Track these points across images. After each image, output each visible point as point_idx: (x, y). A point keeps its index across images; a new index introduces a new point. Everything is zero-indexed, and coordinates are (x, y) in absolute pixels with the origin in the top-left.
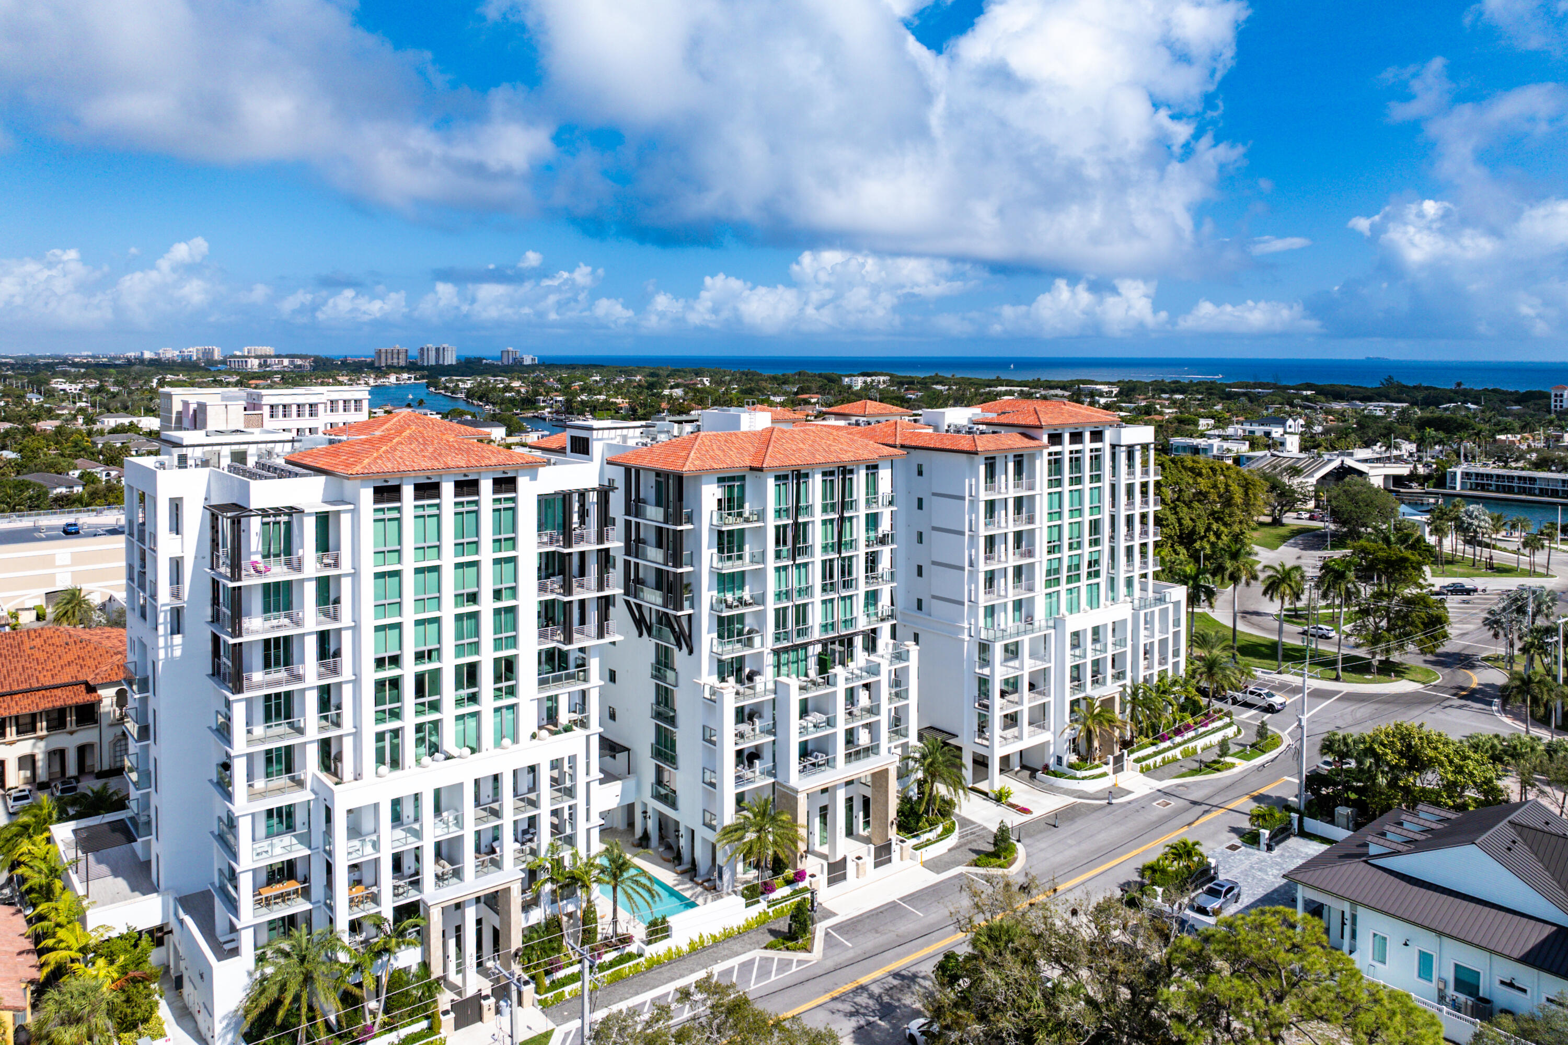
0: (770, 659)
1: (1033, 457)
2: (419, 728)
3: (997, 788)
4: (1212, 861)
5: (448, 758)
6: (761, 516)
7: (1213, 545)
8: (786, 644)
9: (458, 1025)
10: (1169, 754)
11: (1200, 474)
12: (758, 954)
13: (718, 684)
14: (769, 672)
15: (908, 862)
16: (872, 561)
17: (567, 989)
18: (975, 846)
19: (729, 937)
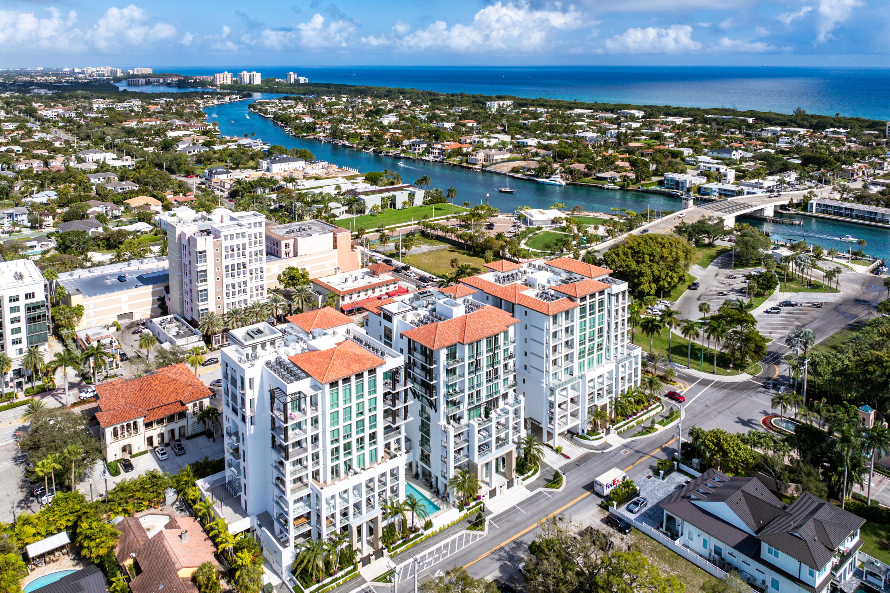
0: (466, 413)
1: (573, 309)
2: (345, 462)
3: (556, 446)
4: (638, 488)
5: (356, 473)
6: (463, 360)
7: (669, 283)
8: (473, 406)
9: (363, 566)
10: (630, 424)
11: (664, 246)
12: (464, 532)
13: (447, 425)
14: (466, 417)
15: (520, 485)
16: (506, 366)
17: (398, 550)
18: (546, 477)
19: (454, 524)
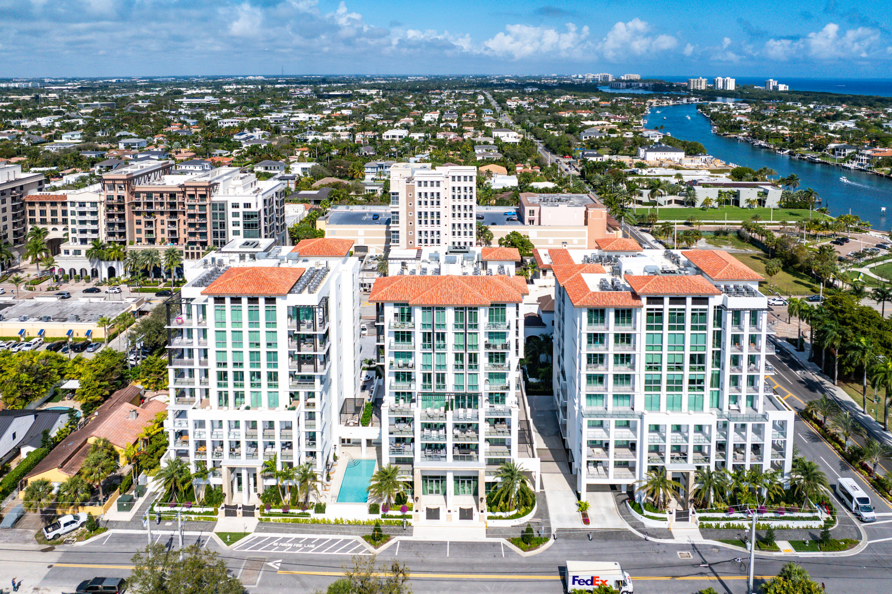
0: (419, 397)
1: (632, 311)
2: (235, 393)
3: (582, 500)
8: (430, 391)
9: (226, 515)
10: (738, 523)
12: (357, 538)
14: (419, 402)
15: (478, 523)
17: (272, 518)
19: (357, 524)
